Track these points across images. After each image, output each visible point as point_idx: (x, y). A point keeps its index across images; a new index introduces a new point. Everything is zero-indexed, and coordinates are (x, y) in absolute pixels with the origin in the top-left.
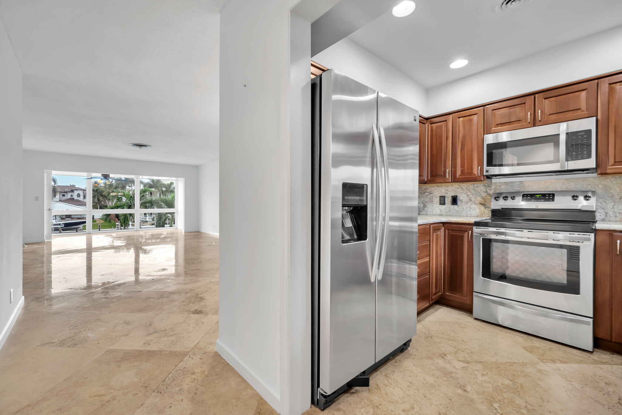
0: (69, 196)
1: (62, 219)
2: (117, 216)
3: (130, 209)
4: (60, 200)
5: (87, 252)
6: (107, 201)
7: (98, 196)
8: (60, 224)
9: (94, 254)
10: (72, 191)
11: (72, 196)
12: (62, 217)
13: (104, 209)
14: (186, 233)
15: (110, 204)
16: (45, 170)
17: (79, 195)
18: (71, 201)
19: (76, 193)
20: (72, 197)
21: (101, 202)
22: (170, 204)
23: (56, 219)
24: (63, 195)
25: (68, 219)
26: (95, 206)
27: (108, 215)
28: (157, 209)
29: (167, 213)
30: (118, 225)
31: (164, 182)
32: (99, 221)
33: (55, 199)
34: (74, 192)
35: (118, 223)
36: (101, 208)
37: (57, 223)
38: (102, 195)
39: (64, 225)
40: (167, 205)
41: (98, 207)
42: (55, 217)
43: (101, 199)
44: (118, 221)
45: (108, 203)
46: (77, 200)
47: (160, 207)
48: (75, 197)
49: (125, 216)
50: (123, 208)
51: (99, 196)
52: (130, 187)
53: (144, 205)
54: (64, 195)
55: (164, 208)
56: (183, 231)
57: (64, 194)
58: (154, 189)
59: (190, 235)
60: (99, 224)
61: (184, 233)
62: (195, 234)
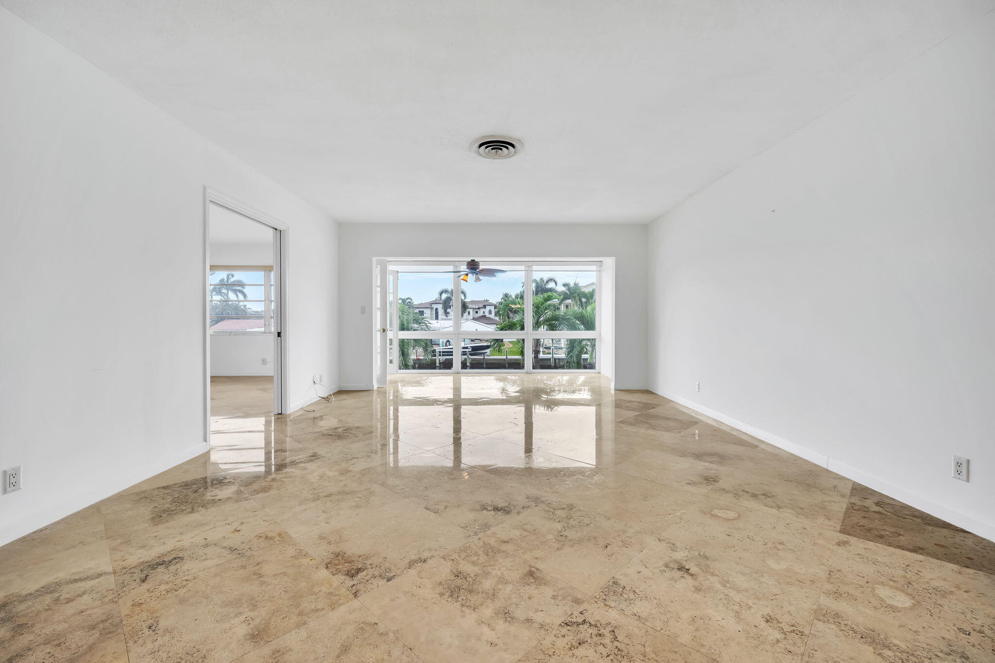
0: (481, 313)
8: (467, 348)
10: (485, 307)
11: (484, 312)
12: (471, 338)
14: (618, 392)
17: (490, 312)
18: (483, 319)
19: (488, 308)
20: (484, 315)
22: (589, 324)
28: (569, 332)
29: (583, 340)
31: (583, 290)
32: (508, 345)
34: (486, 308)
37: (466, 346)
40: (583, 323)
46: (489, 318)
47: (573, 327)
48: (487, 315)
54: (477, 312)
55: (579, 329)
57: (476, 309)
58: (570, 300)
59: (631, 402)
60: (507, 349)
61: (613, 392)
62: (638, 400)
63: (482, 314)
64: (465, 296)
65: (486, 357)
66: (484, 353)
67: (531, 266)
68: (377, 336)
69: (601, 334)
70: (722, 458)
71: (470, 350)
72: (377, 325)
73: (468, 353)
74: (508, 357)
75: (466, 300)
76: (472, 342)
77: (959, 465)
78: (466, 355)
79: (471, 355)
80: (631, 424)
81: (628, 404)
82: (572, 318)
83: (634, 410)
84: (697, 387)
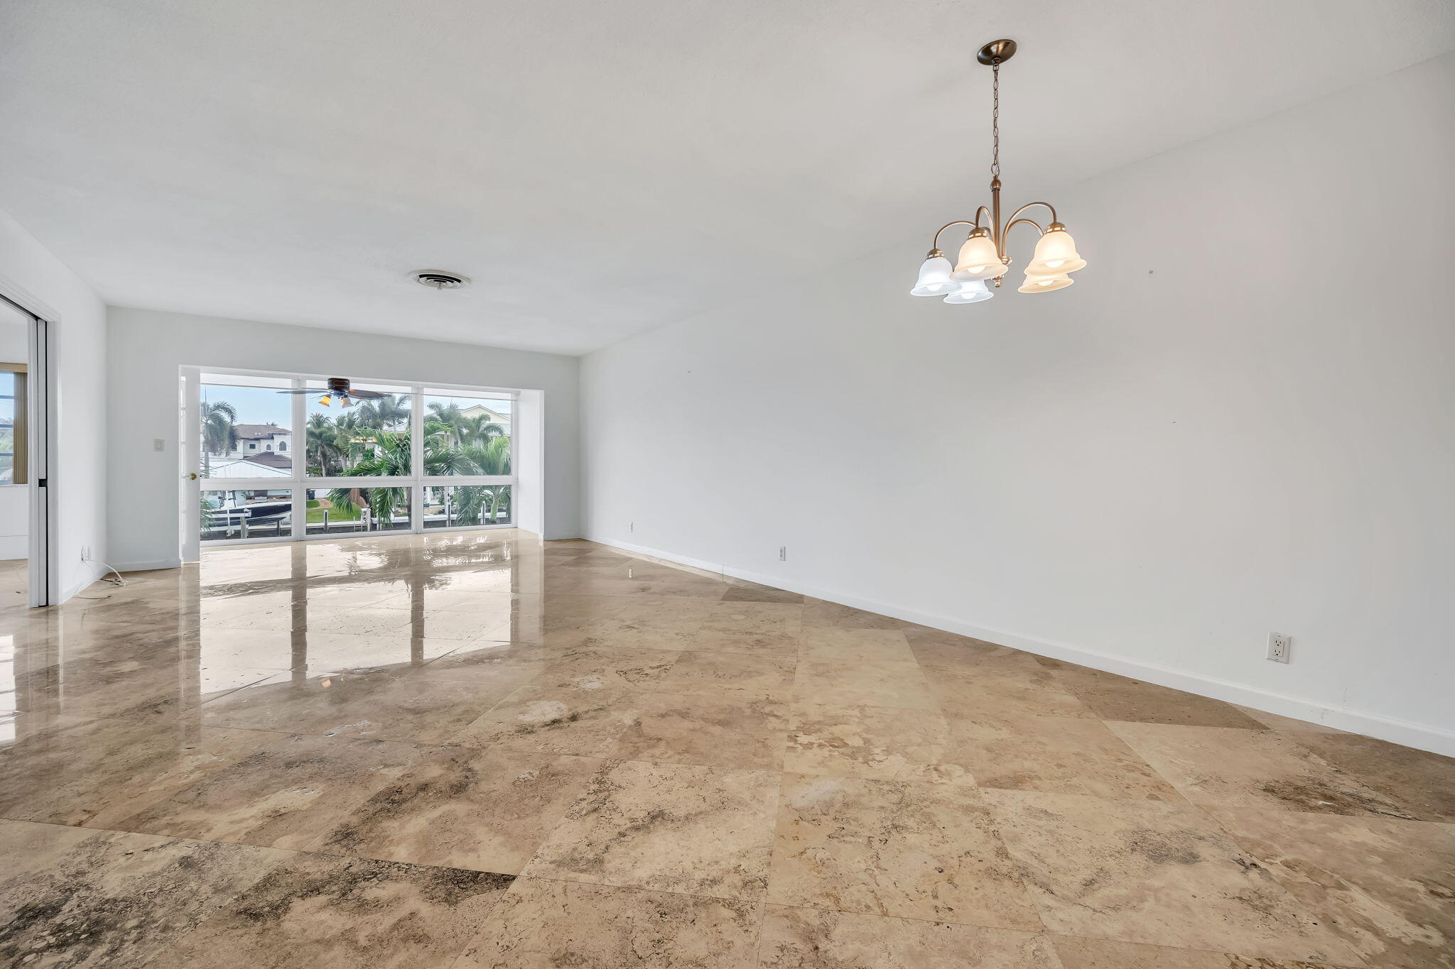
0: (262, 447)
1: (249, 498)
2: (364, 493)
3: (395, 476)
4: (245, 457)
5: (294, 588)
6: (341, 458)
7: (323, 448)
8: (241, 511)
9: (310, 592)
10: (270, 437)
11: (269, 447)
12: (247, 493)
13: (335, 476)
14: (551, 545)
15: (347, 464)
16: (180, 366)
17: (283, 446)
18: (268, 458)
19: (278, 440)
20: (269, 451)
21: (330, 461)
23: (234, 498)
24: (250, 445)
25: (261, 498)
26: (317, 469)
27: (345, 492)
28: (461, 477)
29: (484, 487)
30: (365, 512)
31: (464, 415)
32: (325, 504)
33: (233, 454)
34: (273, 438)
35: (365, 509)
36: (329, 474)
37: (238, 508)
38: (330, 445)
39: (250, 513)
40: (482, 466)
41: (324, 472)
42: (234, 494)
43: (329, 452)
44: (365, 503)
45: (343, 464)
46: (281, 457)
47: (468, 471)
48: (277, 451)
49: (383, 492)
50: (379, 475)
51: (326, 447)
52: (390, 426)
53: (432, 468)
54: (253, 447)
55: (477, 474)
56: (541, 537)
57: (253, 441)
59: (563, 549)
60: (326, 511)
61: (541, 544)
62: (573, 547)
63: (264, 450)
64: (232, 417)
65: (281, 526)
66: (278, 520)
67: (422, 388)
68: (183, 484)
69: (517, 479)
70: (652, 577)
71: (249, 514)
72: (183, 470)
73: (244, 522)
74: (329, 524)
75: (235, 424)
76: (248, 501)
77: (781, 551)
78: (238, 523)
79: (250, 523)
80: (573, 565)
81: (564, 551)
82: (467, 458)
83: (571, 555)
84: (630, 527)
